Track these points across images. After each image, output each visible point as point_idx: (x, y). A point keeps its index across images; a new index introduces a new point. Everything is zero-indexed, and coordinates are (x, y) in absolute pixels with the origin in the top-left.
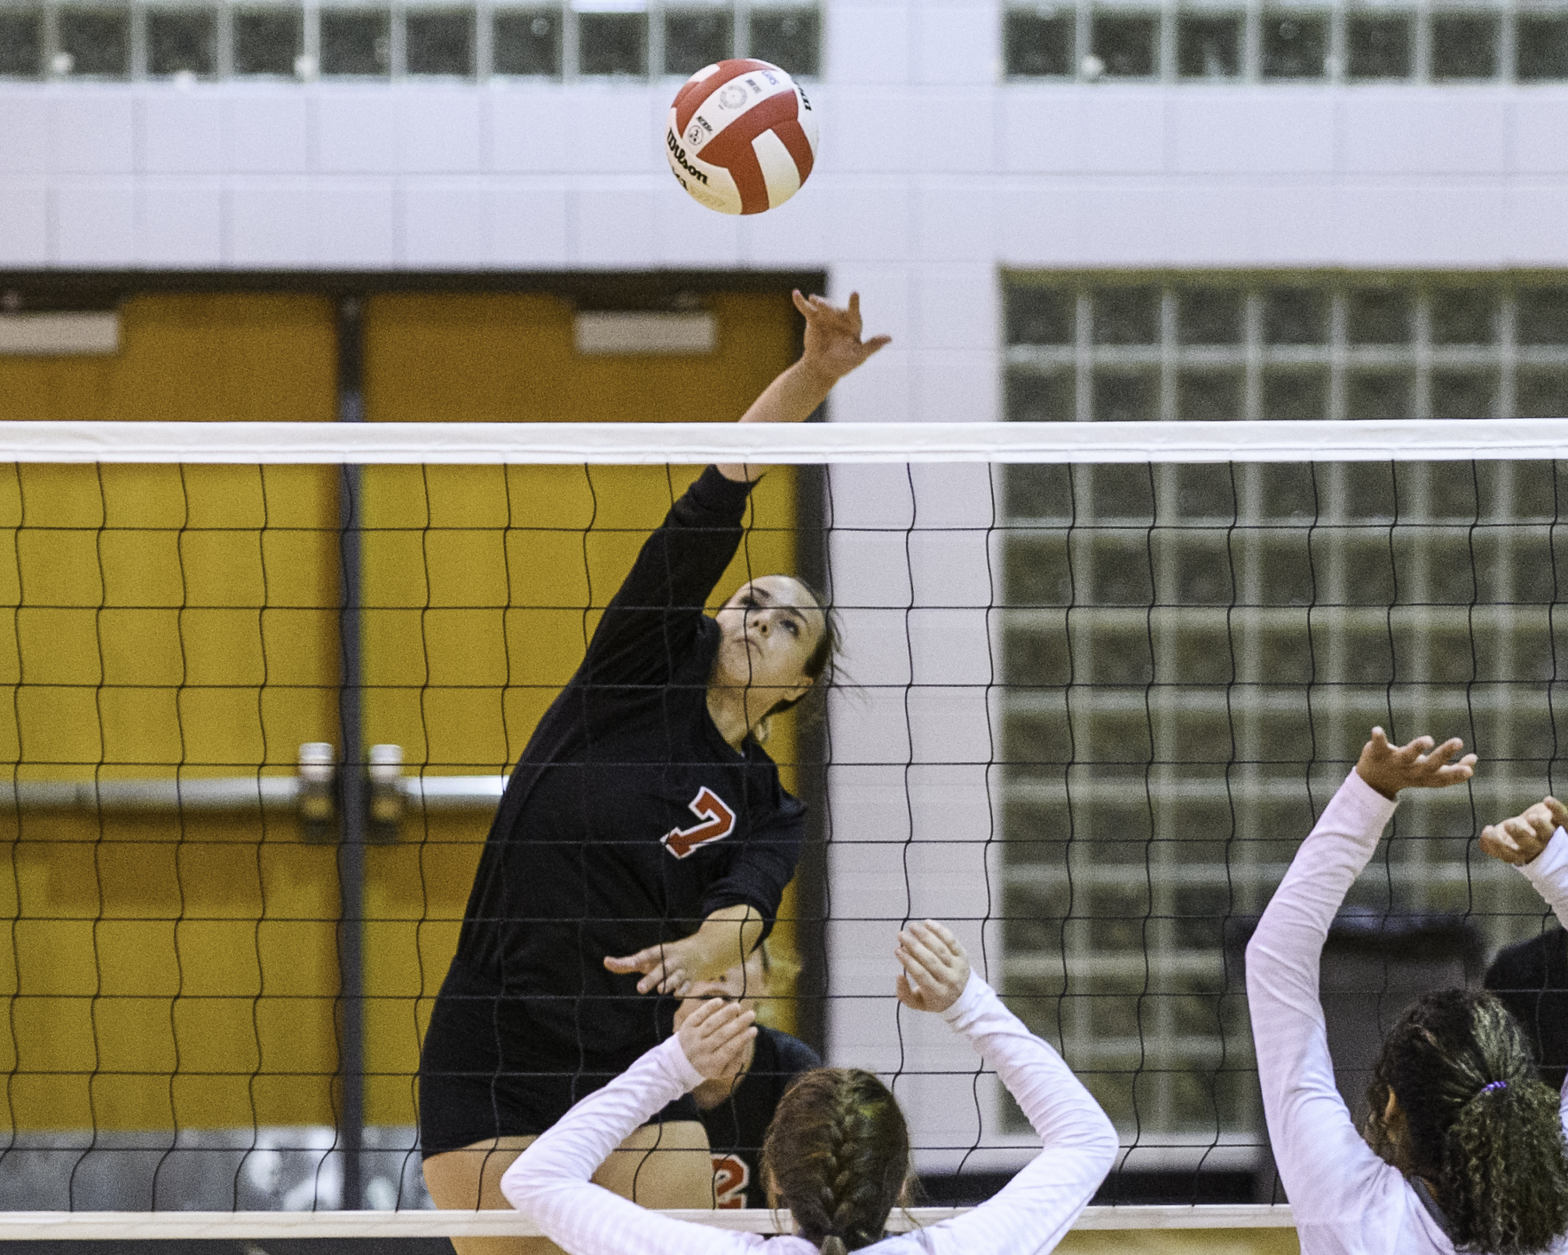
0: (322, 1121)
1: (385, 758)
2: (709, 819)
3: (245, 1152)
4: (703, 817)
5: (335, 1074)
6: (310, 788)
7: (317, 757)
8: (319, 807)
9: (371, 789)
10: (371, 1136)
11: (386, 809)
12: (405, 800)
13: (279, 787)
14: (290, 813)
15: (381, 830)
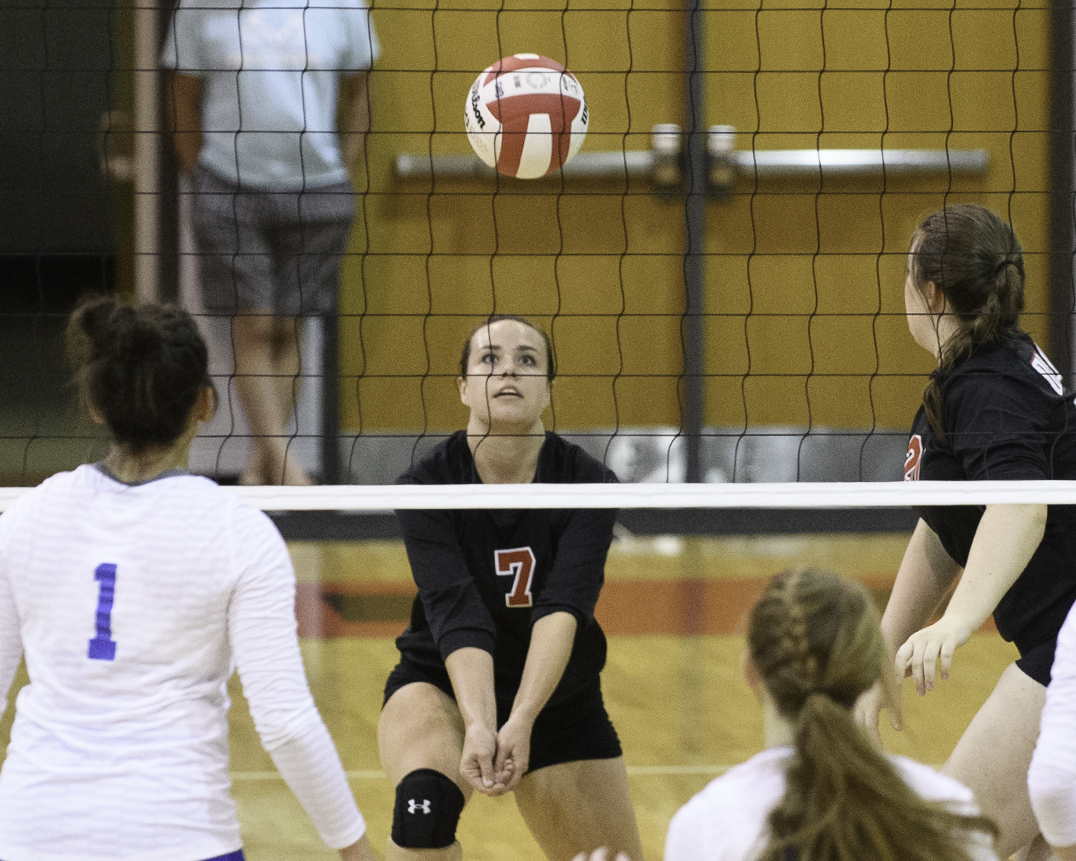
0: (669, 423)
1: (721, 140)
2: (515, 569)
4: (511, 572)
5: (681, 376)
6: (661, 159)
7: (667, 141)
8: (668, 174)
9: (710, 160)
11: (722, 176)
12: (737, 170)
13: (638, 159)
14: (645, 180)
15: (716, 193)
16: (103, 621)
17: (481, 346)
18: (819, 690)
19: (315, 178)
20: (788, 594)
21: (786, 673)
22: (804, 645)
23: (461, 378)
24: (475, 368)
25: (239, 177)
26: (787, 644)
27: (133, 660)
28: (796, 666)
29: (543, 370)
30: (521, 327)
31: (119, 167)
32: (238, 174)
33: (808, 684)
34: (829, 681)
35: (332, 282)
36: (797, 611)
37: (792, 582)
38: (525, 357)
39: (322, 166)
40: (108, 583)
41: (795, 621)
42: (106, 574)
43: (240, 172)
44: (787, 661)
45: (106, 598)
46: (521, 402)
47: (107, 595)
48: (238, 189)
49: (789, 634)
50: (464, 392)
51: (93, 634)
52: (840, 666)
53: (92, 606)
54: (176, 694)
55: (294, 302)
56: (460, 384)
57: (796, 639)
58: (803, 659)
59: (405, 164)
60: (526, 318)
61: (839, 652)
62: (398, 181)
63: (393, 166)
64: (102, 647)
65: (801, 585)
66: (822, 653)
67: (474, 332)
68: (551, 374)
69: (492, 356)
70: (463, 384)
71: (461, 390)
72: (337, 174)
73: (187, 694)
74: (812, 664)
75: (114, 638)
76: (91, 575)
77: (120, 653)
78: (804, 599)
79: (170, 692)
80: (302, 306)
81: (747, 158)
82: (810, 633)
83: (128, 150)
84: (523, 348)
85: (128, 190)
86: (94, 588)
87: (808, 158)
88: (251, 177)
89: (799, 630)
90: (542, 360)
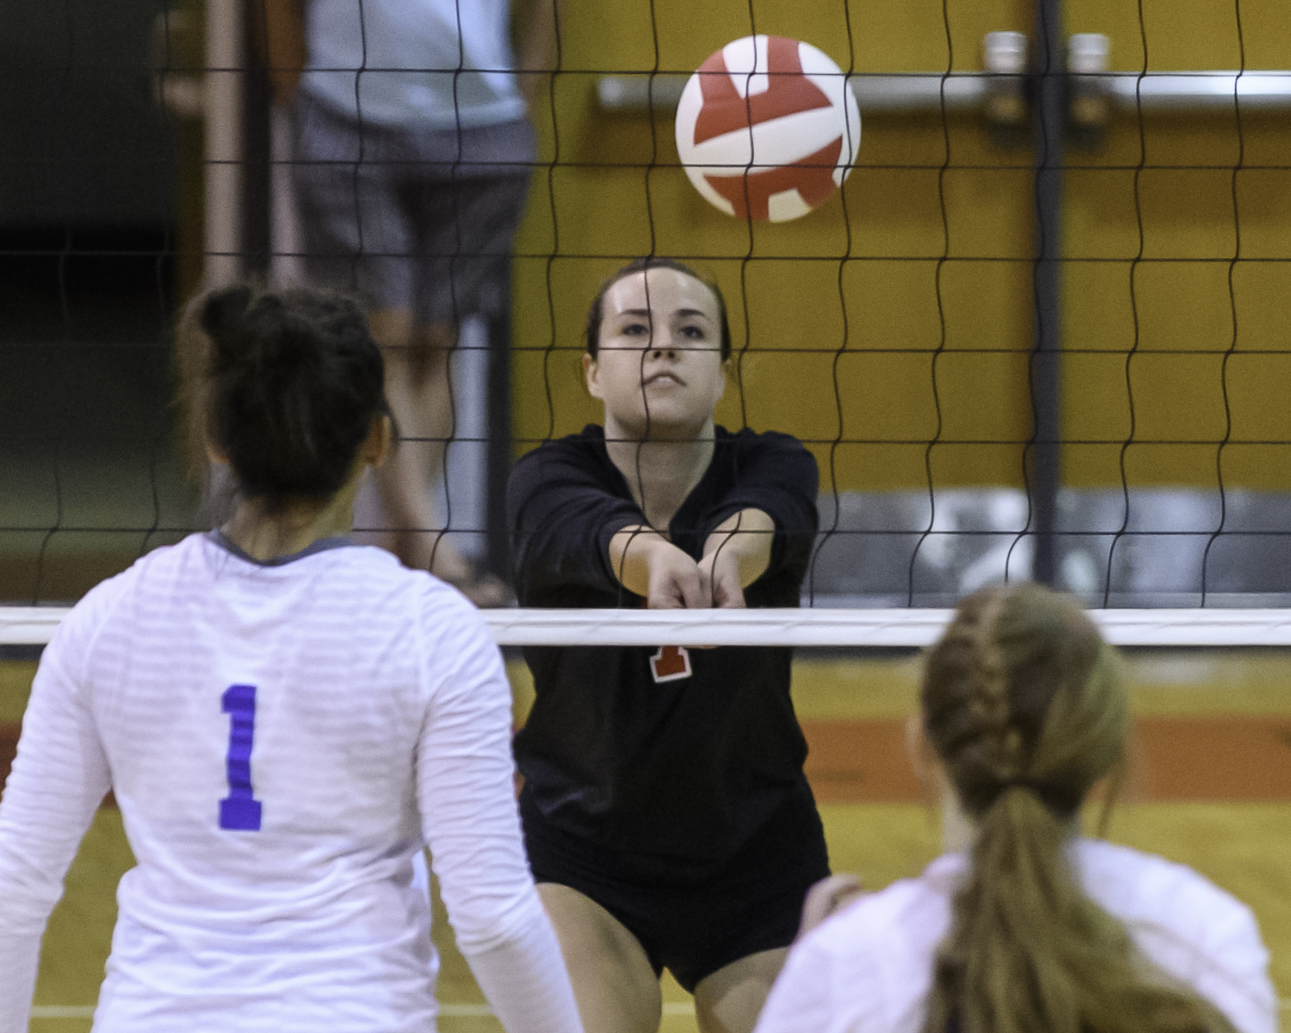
0: (1009, 482)
1: (1089, 52)
3: (921, 536)
5: (1030, 441)
7: (1006, 51)
8: (1008, 107)
9: (1070, 85)
10: (1067, 500)
11: (1089, 110)
12: (1113, 102)
13: (963, 87)
14: (971, 118)
15: (1081, 136)
16: (239, 771)
17: (619, 309)
18: (1023, 781)
19: (474, 113)
20: (982, 632)
21: (975, 753)
22: (1002, 712)
23: (588, 356)
24: (610, 338)
25: (359, 111)
26: (977, 709)
27: (288, 829)
28: (990, 743)
29: (715, 342)
30: (682, 280)
31: (179, 94)
32: (358, 103)
33: (1005, 771)
34: (1039, 769)
35: (502, 269)
36: (993, 658)
37: (991, 613)
38: (688, 329)
39: (487, 95)
40: (243, 715)
41: (991, 674)
42: (240, 702)
43: (362, 100)
44: (974, 735)
45: (242, 738)
46: (682, 392)
47: (243, 733)
48: (360, 128)
49: (981, 695)
50: (594, 379)
51: (224, 792)
52: (1057, 747)
53: (221, 748)
54: (352, 878)
55: (443, 299)
56: (587, 367)
57: (990, 702)
58: (1000, 732)
59: (612, 90)
60: (686, 263)
61: (1054, 723)
62: (600, 116)
63: (593, 94)
64: (241, 811)
65: (1005, 619)
66: (1028, 724)
67: (607, 286)
68: (726, 350)
69: (639, 326)
70: (592, 368)
71: (589, 377)
72: (509, 107)
73: (368, 874)
74: (1013, 741)
75: (257, 797)
76: (217, 705)
77: (268, 819)
78: (1005, 640)
79: (342, 874)
80: (455, 304)
81: (1127, 85)
82: (1014, 694)
83: (196, 68)
84: (685, 313)
85: (195, 127)
86: (223, 724)
87: (1220, 85)
88: (379, 109)
89: (996, 687)
90: (711, 326)
